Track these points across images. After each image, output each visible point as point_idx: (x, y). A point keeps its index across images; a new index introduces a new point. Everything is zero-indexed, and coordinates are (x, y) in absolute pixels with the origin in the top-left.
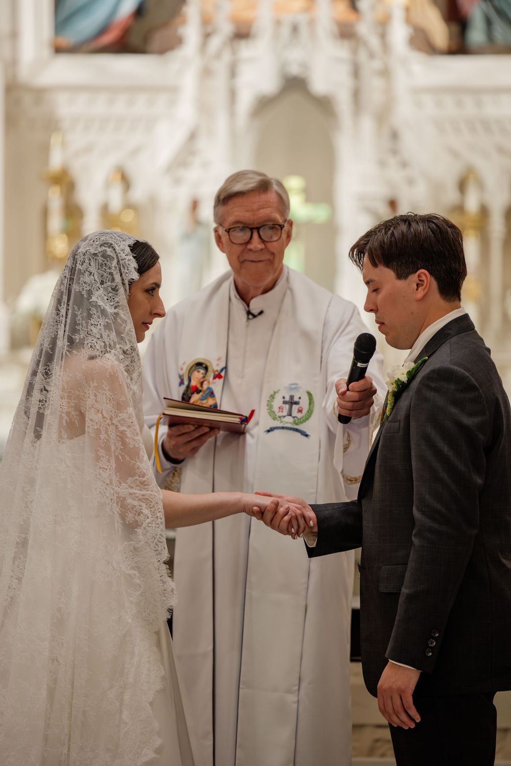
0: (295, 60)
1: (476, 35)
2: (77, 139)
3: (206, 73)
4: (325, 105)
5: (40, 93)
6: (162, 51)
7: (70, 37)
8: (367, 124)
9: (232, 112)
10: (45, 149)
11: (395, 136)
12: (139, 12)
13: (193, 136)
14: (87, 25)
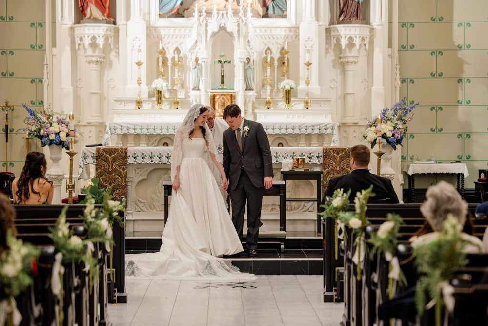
0: (223, 22)
1: (271, 11)
2: (165, 41)
3: (200, 25)
4: (231, 34)
5: (156, 28)
6: (188, 17)
7: (163, 12)
8: (241, 39)
9: (207, 36)
10: (158, 43)
11: (249, 42)
12: (181, 4)
13: (196, 42)
14: (168, 8)
